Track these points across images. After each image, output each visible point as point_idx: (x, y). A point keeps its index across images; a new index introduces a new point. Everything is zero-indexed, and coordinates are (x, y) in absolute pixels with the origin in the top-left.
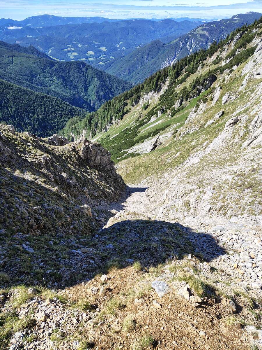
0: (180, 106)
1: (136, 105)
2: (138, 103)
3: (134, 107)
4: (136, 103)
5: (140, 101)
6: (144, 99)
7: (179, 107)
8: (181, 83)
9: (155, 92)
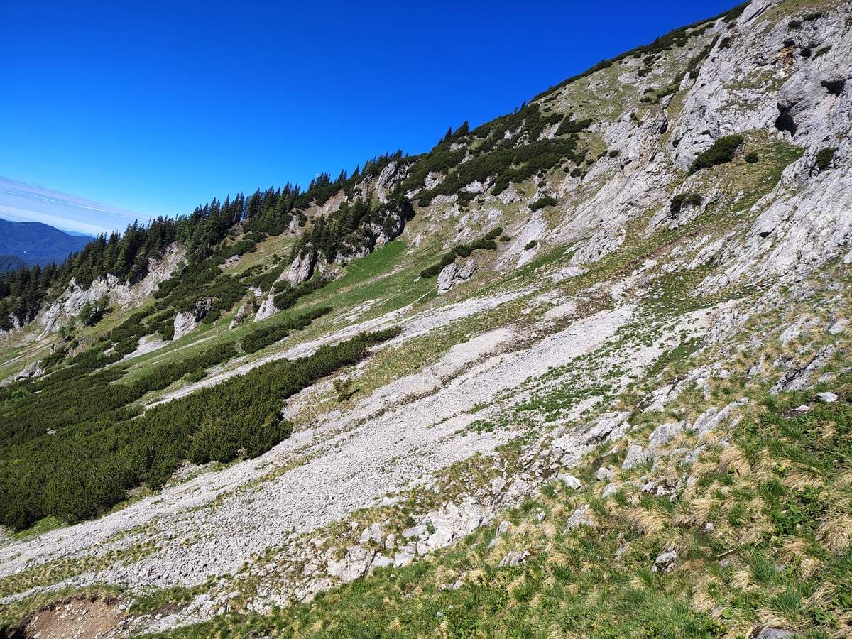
0: (309, 277)
1: (21, 325)
2: (32, 318)
3: (11, 331)
4: (21, 319)
5: (40, 312)
6: (68, 302)
7: (306, 279)
8: (241, 254)
9: (122, 282)
